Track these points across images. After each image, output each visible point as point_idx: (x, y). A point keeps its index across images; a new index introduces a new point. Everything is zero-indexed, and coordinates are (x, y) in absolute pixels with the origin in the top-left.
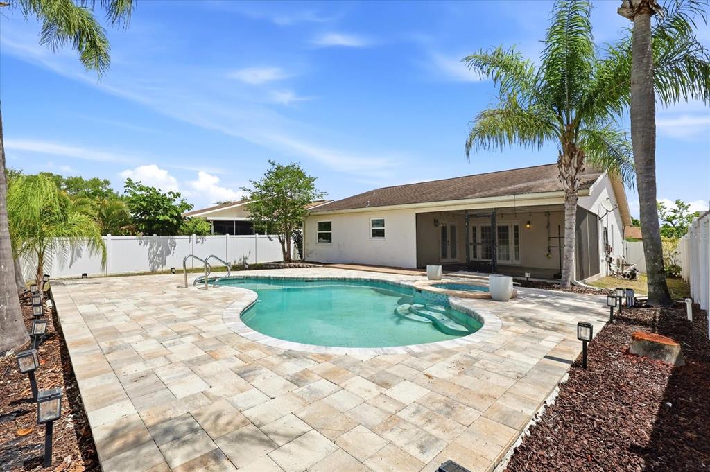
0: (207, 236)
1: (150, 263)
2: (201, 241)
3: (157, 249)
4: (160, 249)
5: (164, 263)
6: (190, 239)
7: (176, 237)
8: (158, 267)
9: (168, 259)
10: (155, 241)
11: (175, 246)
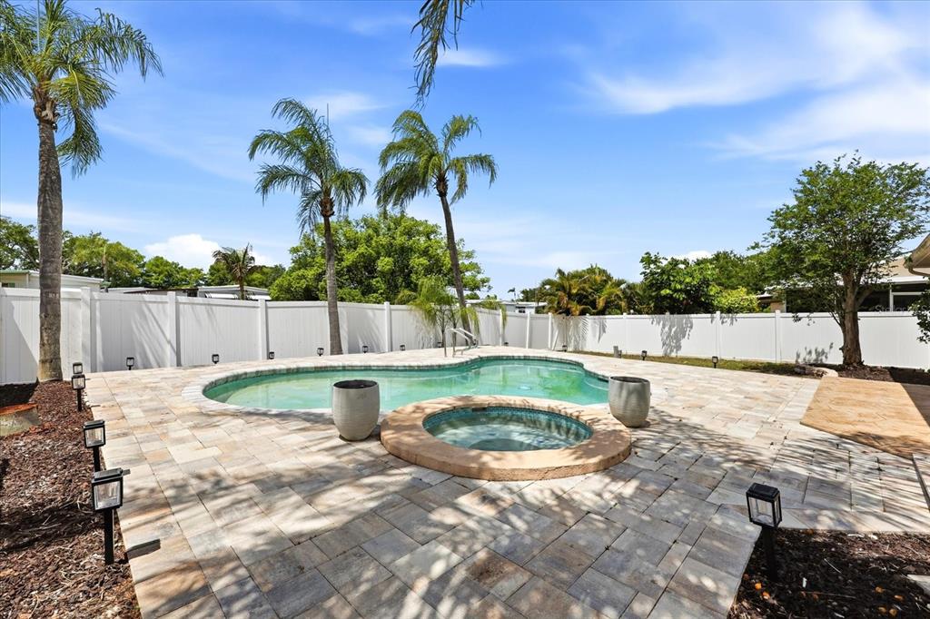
0: (738, 315)
1: (664, 345)
2: (729, 321)
3: (670, 329)
4: (674, 330)
5: (679, 347)
6: (712, 318)
7: (692, 316)
8: (672, 351)
9: (684, 342)
10: (667, 320)
11: (691, 327)
